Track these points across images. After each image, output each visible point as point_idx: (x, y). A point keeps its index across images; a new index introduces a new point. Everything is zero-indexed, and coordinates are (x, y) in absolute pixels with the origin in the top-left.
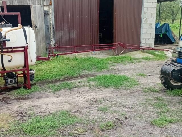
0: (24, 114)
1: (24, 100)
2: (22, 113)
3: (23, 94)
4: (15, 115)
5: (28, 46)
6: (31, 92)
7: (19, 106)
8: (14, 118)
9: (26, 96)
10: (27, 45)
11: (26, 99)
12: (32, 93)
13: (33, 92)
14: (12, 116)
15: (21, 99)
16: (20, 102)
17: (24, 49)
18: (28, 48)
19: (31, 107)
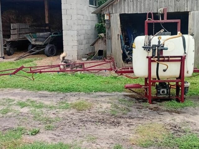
0: (177, 128)
1: (177, 114)
2: (175, 127)
3: (175, 107)
4: (169, 127)
5: (185, 56)
6: (185, 106)
7: (172, 119)
8: (168, 130)
9: (179, 110)
10: (185, 54)
11: (178, 113)
12: (185, 108)
13: (186, 106)
14: (166, 128)
15: (174, 112)
16: (173, 115)
17: (181, 58)
18: (186, 58)
19: (186, 123)
